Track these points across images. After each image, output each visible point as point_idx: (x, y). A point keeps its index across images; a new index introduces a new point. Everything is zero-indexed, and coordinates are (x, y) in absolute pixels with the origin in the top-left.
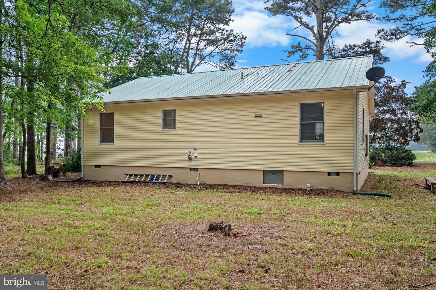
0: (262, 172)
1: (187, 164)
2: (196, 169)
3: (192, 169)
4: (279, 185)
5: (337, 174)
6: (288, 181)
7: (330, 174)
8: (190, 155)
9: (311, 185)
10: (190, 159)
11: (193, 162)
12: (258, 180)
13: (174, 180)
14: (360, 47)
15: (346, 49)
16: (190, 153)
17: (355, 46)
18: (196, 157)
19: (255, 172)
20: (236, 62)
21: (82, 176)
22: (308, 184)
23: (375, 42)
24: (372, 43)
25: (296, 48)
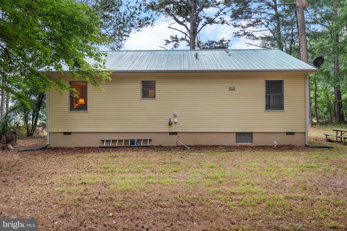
0: (235, 134)
1: (166, 129)
2: (176, 133)
3: (171, 133)
4: (249, 143)
5: (293, 133)
6: (257, 140)
7: (288, 133)
8: (170, 121)
9: (277, 143)
10: (170, 124)
11: (172, 127)
12: (232, 141)
13: (154, 143)
14: (217, 43)
15: (208, 43)
16: (170, 119)
17: (214, 42)
18: (176, 123)
19: (229, 134)
20: (123, 45)
21: (48, 143)
22: (275, 142)
23: (227, 40)
24: (225, 41)
25: (175, 38)
